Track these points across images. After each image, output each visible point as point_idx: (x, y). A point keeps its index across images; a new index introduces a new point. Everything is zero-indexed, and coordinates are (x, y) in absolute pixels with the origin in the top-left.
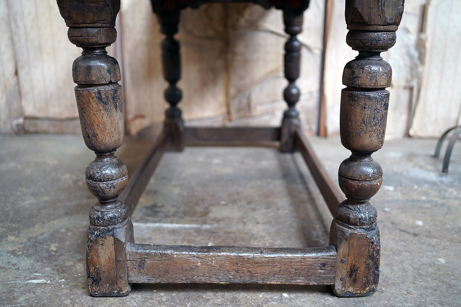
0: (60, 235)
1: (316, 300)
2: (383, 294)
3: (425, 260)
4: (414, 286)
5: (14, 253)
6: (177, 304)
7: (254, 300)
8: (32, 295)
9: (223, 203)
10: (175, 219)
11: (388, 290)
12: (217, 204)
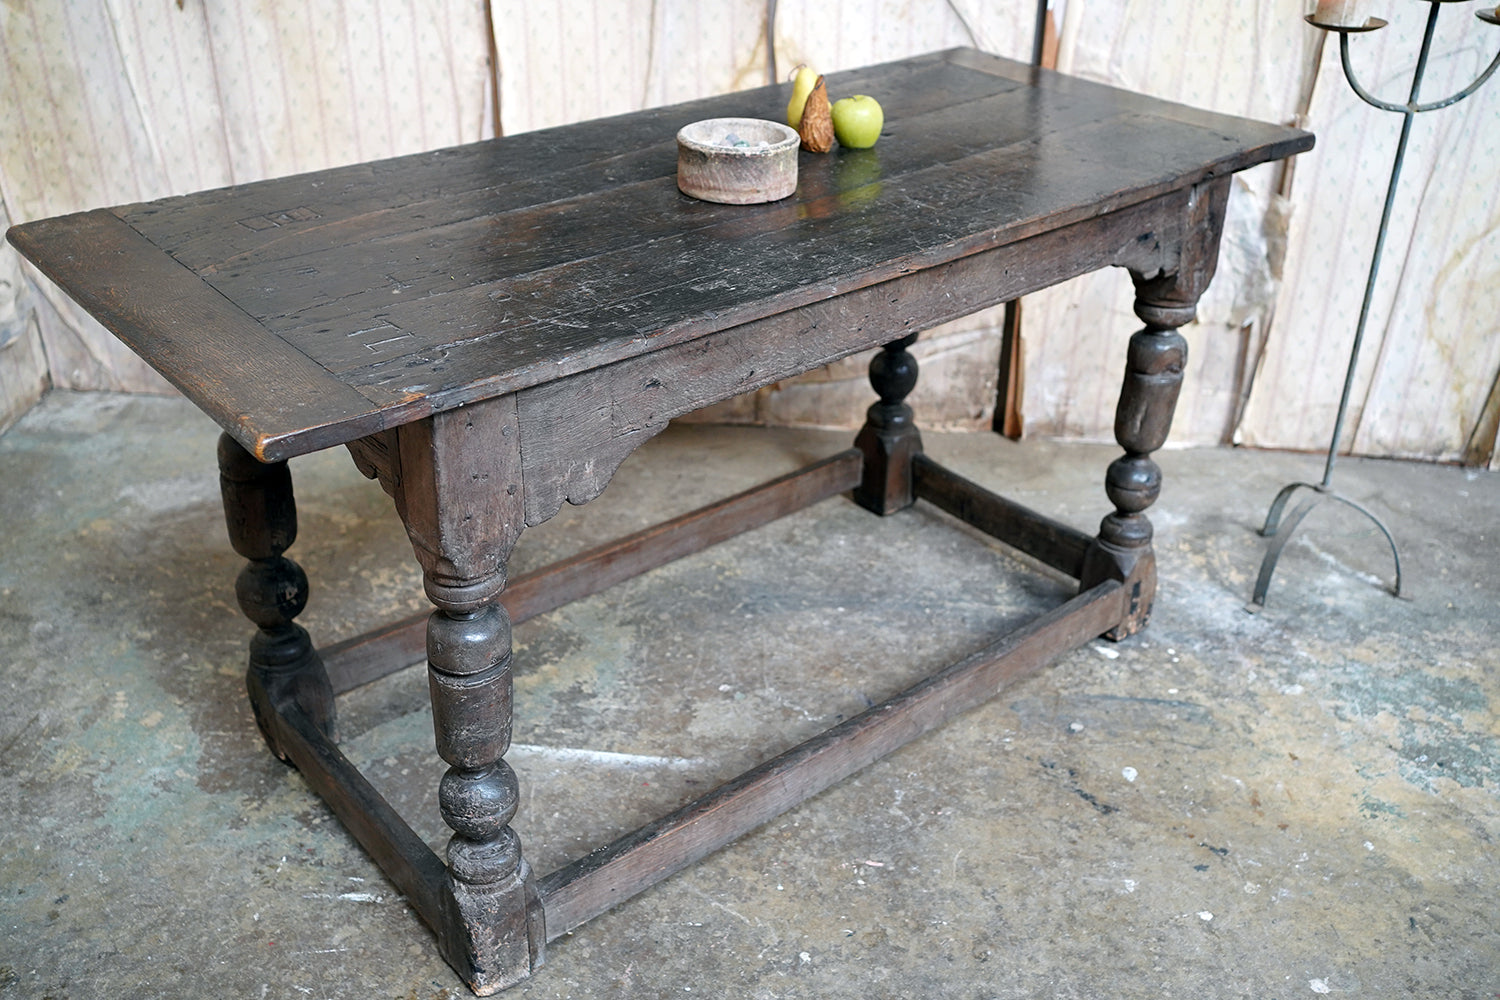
0: (387, 774)
1: (857, 972)
2: (983, 966)
3: (1099, 882)
4: (1049, 947)
5: (304, 819)
6: (609, 965)
7: (747, 964)
8: (353, 930)
9: (723, 688)
10: (619, 734)
11: (996, 956)
12: (712, 692)
